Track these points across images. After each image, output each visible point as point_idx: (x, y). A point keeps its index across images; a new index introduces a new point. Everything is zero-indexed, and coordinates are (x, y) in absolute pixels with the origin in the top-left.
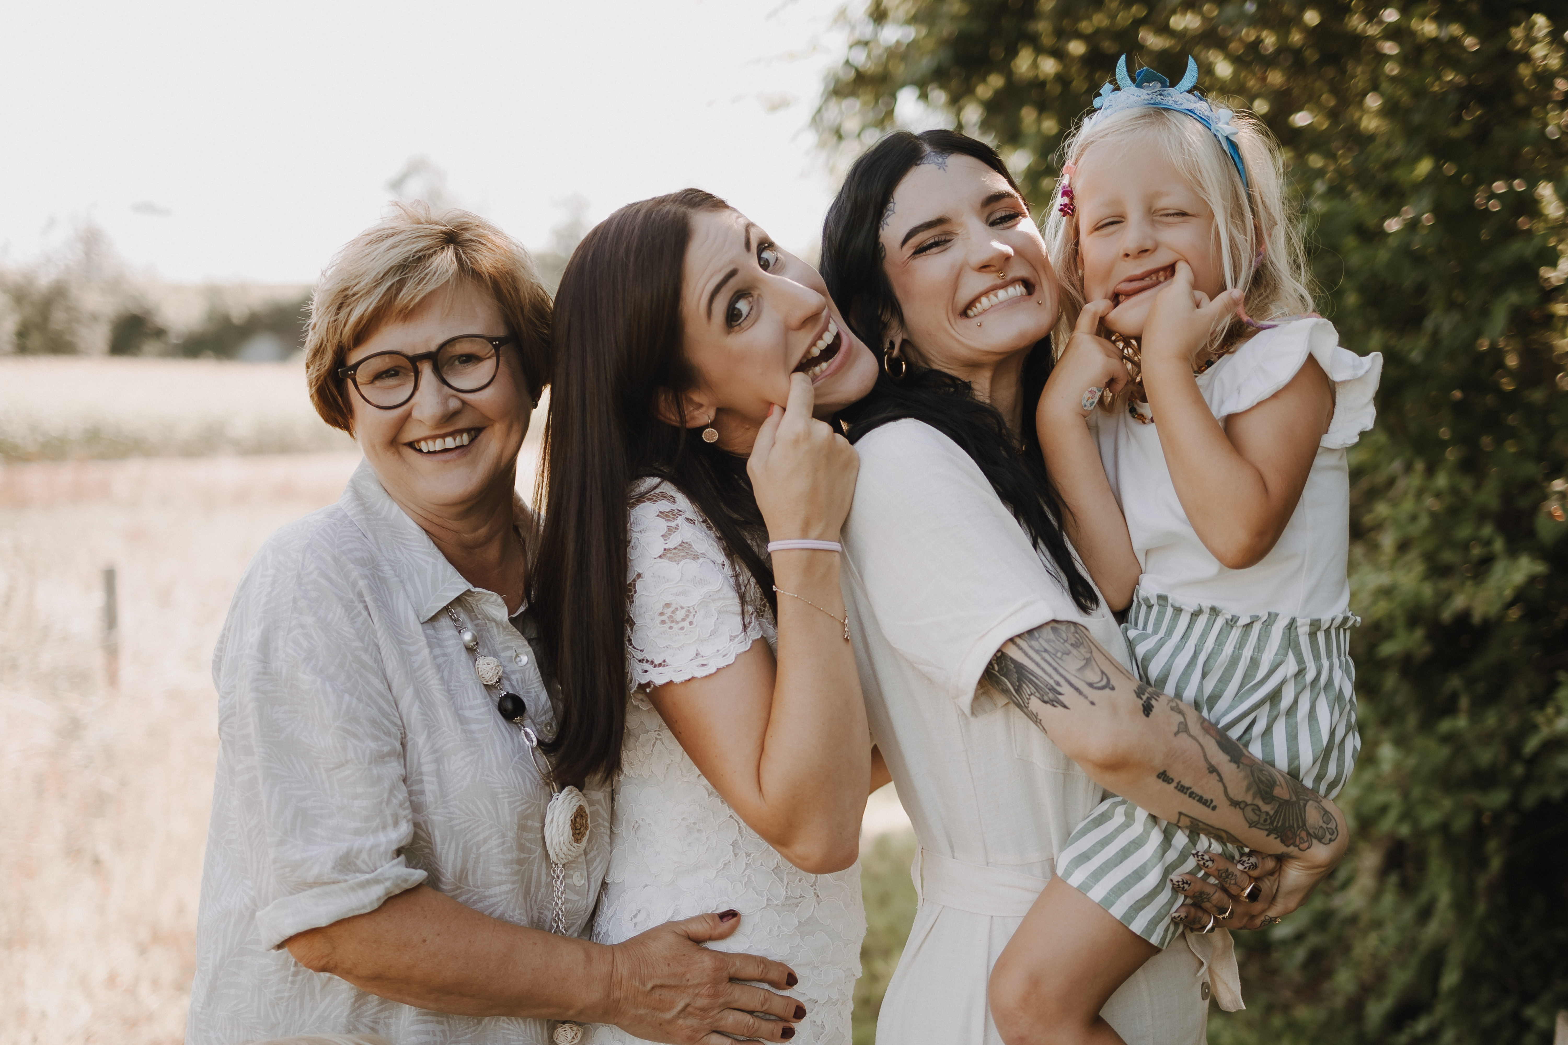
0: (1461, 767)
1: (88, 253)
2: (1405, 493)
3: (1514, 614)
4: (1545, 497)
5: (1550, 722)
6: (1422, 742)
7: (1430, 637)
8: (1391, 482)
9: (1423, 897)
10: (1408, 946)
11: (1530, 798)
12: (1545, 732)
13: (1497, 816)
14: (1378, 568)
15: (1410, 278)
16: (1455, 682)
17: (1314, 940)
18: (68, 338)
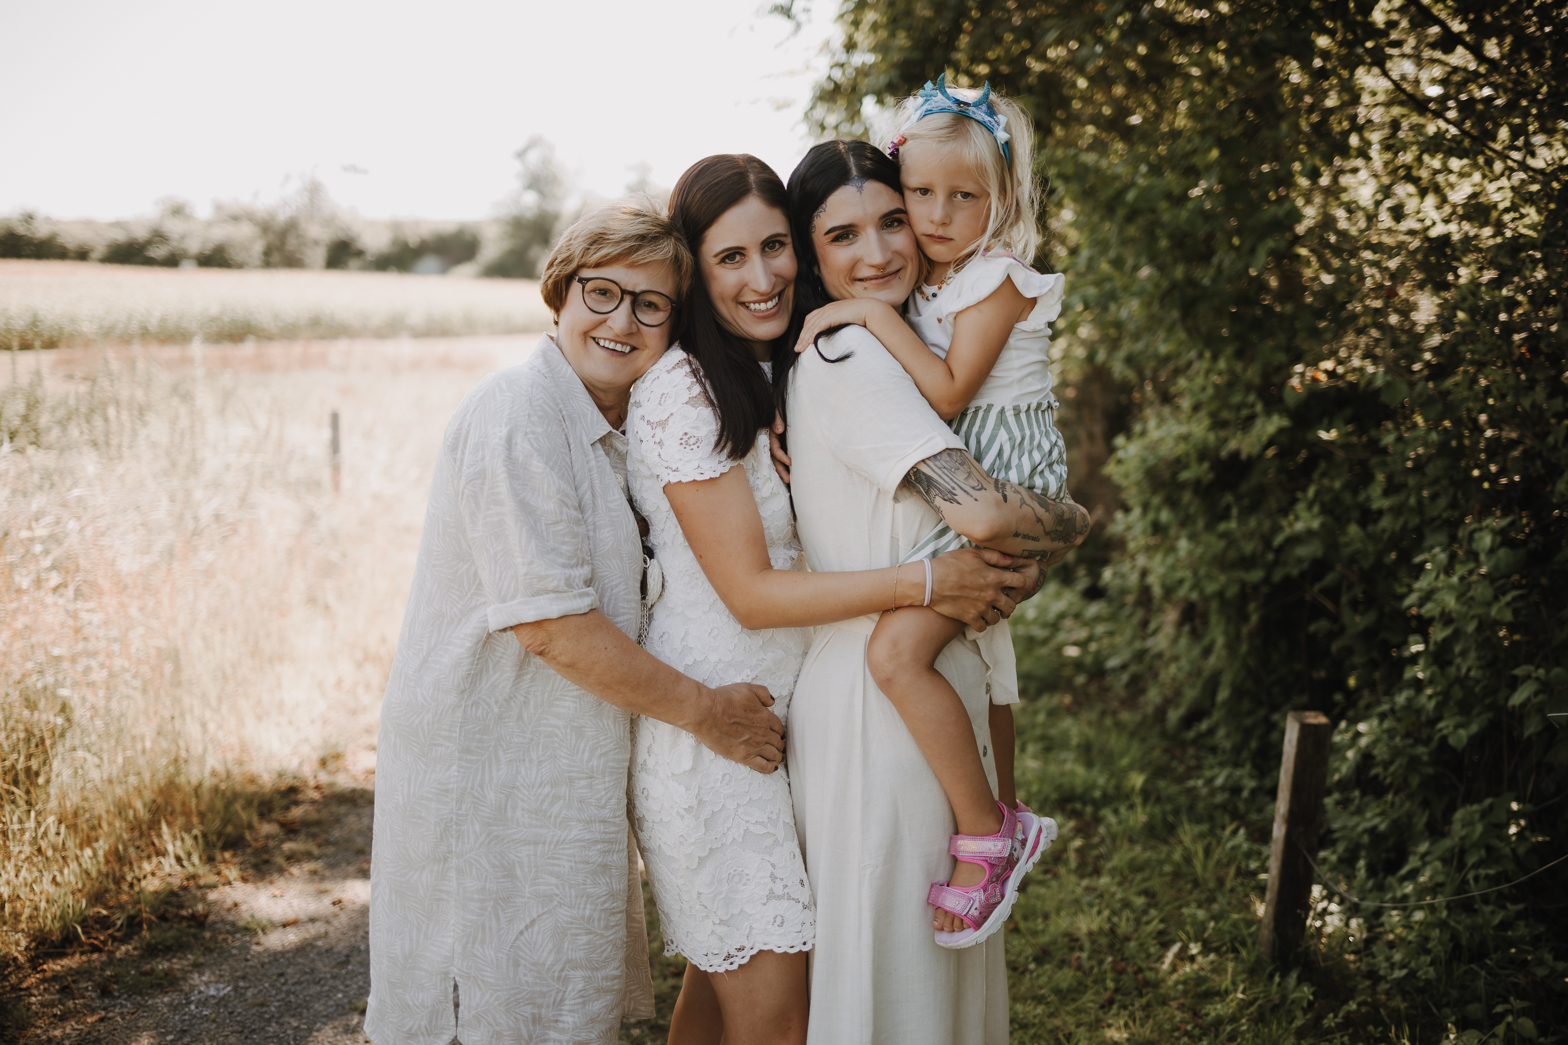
0: (1232, 554)
1: (311, 199)
2: (1198, 373)
3: (1271, 452)
4: (1290, 376)
5: (1291, 525)
6: (1206, 537)
7: (1212, 468)
8: (1189, 364)
9: (1206, 641)
10: (1196, 672)
11: (1278, 575)
12: (1287, 532)
13: (1256, 587)
14: (1179, 422)
15: (1202, 230)
16: (1229, 498)
17: (1133, 668)
18: (298, 256)
